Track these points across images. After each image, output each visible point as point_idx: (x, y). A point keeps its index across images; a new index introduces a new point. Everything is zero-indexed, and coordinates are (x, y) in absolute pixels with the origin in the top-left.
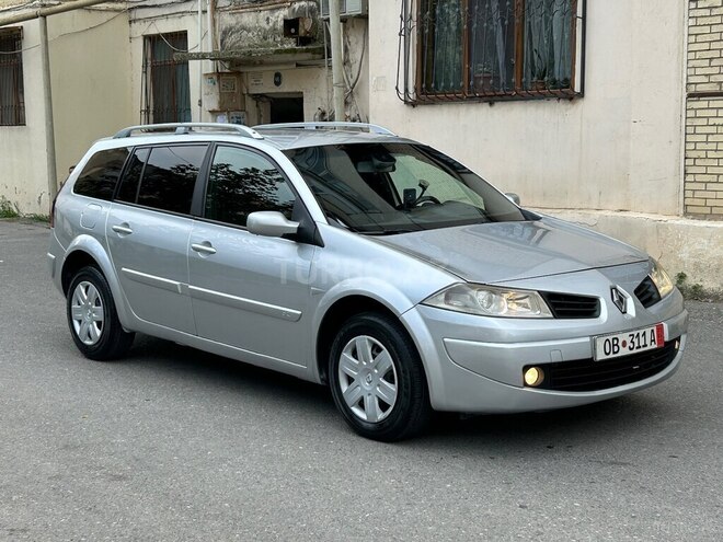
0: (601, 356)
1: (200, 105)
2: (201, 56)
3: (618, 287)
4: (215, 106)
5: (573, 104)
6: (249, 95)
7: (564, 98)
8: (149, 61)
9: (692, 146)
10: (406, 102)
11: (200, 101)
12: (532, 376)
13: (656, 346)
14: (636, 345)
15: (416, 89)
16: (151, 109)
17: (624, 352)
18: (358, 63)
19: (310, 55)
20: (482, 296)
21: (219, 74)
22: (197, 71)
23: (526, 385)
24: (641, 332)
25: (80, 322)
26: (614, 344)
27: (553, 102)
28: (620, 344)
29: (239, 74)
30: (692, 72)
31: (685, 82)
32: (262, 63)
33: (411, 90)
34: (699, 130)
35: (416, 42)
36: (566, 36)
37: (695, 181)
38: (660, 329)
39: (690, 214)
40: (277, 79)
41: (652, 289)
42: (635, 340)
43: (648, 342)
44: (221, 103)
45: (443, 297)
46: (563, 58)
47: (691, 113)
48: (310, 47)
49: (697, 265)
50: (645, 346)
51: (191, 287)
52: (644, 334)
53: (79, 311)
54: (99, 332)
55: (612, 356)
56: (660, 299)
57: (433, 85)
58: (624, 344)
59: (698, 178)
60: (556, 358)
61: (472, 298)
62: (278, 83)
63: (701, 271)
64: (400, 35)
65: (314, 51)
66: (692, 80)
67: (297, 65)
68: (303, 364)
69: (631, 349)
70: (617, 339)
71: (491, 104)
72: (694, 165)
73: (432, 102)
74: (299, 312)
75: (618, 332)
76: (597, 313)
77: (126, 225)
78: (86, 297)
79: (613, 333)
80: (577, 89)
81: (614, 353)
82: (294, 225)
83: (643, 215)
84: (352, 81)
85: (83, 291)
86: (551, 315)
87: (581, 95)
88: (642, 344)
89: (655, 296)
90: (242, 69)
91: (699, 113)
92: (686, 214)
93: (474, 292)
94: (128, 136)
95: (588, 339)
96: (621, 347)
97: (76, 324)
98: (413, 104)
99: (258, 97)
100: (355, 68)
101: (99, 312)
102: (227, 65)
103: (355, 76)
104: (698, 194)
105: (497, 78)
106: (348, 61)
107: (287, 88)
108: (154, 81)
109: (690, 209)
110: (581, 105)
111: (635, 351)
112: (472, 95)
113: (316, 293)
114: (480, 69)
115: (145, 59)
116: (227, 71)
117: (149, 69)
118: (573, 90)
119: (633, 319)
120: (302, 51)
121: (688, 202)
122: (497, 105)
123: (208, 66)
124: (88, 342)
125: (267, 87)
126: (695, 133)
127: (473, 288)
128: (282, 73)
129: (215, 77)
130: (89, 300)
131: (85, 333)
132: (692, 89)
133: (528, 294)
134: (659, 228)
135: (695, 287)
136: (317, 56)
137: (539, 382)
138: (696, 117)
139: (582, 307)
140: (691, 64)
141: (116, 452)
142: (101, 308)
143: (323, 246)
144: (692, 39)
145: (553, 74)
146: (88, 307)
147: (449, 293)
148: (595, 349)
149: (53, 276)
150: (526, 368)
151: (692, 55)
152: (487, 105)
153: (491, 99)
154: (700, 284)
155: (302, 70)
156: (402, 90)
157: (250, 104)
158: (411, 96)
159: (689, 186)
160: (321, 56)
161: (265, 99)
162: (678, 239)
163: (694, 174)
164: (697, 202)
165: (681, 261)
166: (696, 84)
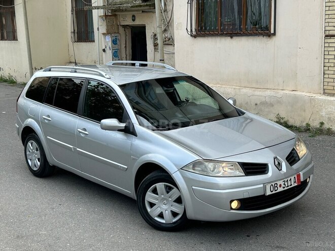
0: (268, 193)
1: (98, 30)
2: (98, 8)
3: (278, 157)
4: (105, 32)
5: (270, 38)
6: (121, 25)
7: (266, 36)
8: (74, 9)
9: (327, 61)
10: (191, 35)
11: (98, 28)
12: (235, 205)
13: (297, 185)
14: (287, 185)
15: (196, 30)
16: (76, 31)
17: (280, 189)
18: (171, 11)
19: (148, 7)
20: (210, 166)
21: (106, 16)
22: (96, 14)
23: (232, 209)
24: (289, 179)
25: (31, 160)
26: (275, 186)
27: (261, 37)
28: (278, 186)
29: (115, 15)
30: (327, 24)
31: (324, 29)
32: (126, 10)
33: (194, 30)
34: (330, 53)
35: (196, 7)
36: (267, 5)
37: (328, 78)
38: (299, 176)
39: (326, 93)
40: (133, 18)
41: (295, 155)
42: (286, 183)
43: (293, 183)
44: (107, 30)
45: (191, 166)
46: (266, 15)
47: (327, 45)
48: (148, 3)
49: (329, 119)
50: (291, 185)
51: (78, 149)
52: (291, 179)
53: (29, 155)
54: (39, 163)
55: (274, 192)
56: (299, 159)
57: (204, 28)
58: (280, 186)
59: (330, 76)
60: (246, 196)
61: (206, 167)
62: (134, 20)
63: (331, 121)
64: (188, 3)
65: (150, 6)
66: (327, 28)
67: (143, 12)
68: (129, 190)
69: (284, 188)
70: (277, 184)
71: (231, 37)
72: (328, 70)
73: (204, 36)
74: (126, 167)
75: (277, 181)
76: (266, 172)
77: (49, 116)
78: (32, 148)
79: (275, 181)
80: (272, 31)
81: (275, 191)
82: (123, 125)
83: (304, 94)
84: (168, 20)
85: (30, 145)
86: (244, 175)
87: (274, 34)
88: (289, 184)
89: (297, 159)
90: (117, 13)
91: (331, 45)
92: (324, 93)
93: (207, 164)
94: (50, 70)
95: (262, 186)
96: (279, 187)
97: (29, 161)
98: (195, 37)
99: (125, 27)
100: (170, 13)
101: (38, 154)
102: (110, 11)
103: (170, 18)
104: (330, 84)
105: (234, 25)
106: (166, 10)
107: (138, 22)
108: (77, 18)
109: (326, 91)
110: (274, 39)
111: (286, 188)
112: (222, 33)
113: (134, 159)
114: (226, 20)
115: (73, 8)
116: (110, 14)
117: (74, 12)
118: (270, 32)
119: (285, 173)
120: (144, 6)
121: (325, 87)
122: (234, 38)
123: (101, 12)
124: (35, 169)
125: (129, 22)
126: (328, 54)
127: (206, 162)
128: (135, 15)
129: (104, 18)
130: (33, 149)
131: (33, 165)
132: (327, 33)
133: (232, 164)
134: (311, 100)
135: (328, 129)
136: (152, 8)
137: (238, 207)
138: (329, 47)
139: (260, 169)
140: (327, 21)
141: (41, 241)
142: (39, 152)
143: (137, 136)
144: (327, 8)
145: (261, 23)
146: (33, 152)
147: (195, 164)
148: (266, 190)
149: (18, 135)
150: (232, 201)
151: (327, 17)
152: (229, 37)
153: (232, 35)
154: (331, 127)
155: (145, 14)
156: (189, 30)
157: (121, 30)
158: (194, 33)
159: (326, 80)
160: (154, 8)
161: (128, 27)
162: (320, 106)
163: (328, 74)
164: (329, 88)
165: (322, 116)
166: (329, 30)
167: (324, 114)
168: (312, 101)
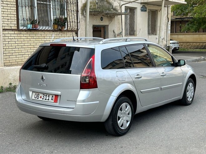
9: (5, 45)
30: (3, 22)
31: (1, 26)
34: (6, 40)
37: (6, 56)
47: (4, 35)
72: (6, 51)
91: (6, 35)
104: (7, 59)
109: (5, 64)
121: (5, 62)
132: (3, 28)
140: (3, 20)
144: (3, 13)
151: (3, 18)
154: (16, 85)
162: (8, 73)
163: (6, 53)
164: (7, 62)
165: (10, 79)
166: (4, 26)
167: (11, 78)
168: (3, 71)
